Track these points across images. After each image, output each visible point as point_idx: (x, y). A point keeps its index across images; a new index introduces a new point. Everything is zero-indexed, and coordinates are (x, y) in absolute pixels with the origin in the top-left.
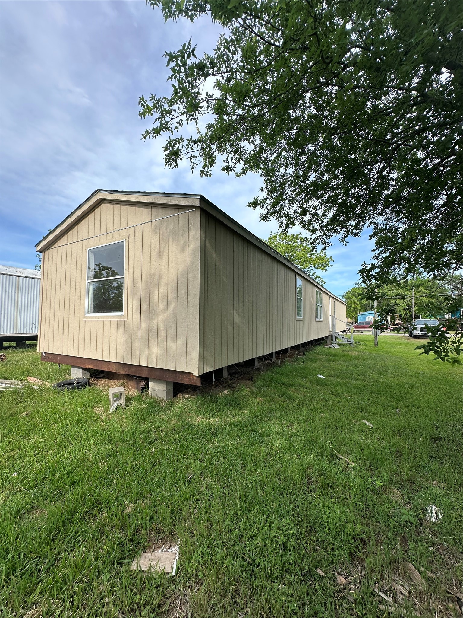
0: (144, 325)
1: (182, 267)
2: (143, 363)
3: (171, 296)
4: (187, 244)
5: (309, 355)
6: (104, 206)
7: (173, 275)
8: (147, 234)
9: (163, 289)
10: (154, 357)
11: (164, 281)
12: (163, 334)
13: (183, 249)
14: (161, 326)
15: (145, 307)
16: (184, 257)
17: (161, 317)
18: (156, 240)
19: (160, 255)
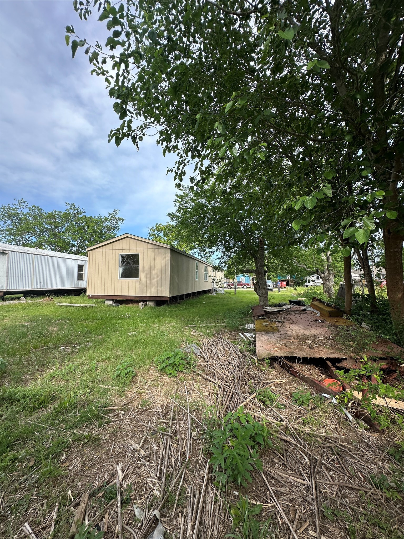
0: (148, 282)
1: (163, 265)
2: (148, 295)
3: (159, 274)
4: (165, 257)
5: (201, 297)
6: (128, 238)
7: (160, 267)
8: (149, 253)
9: (156, 271)
10: (153, 292)
11: (156, 268)
12: (156, 285)
13: (163, 259)
14: (155, 283)
15: (148, 276)
16: (164, 261)
17: (155, 280)
18: (153, 255)
19: (154, 259)
